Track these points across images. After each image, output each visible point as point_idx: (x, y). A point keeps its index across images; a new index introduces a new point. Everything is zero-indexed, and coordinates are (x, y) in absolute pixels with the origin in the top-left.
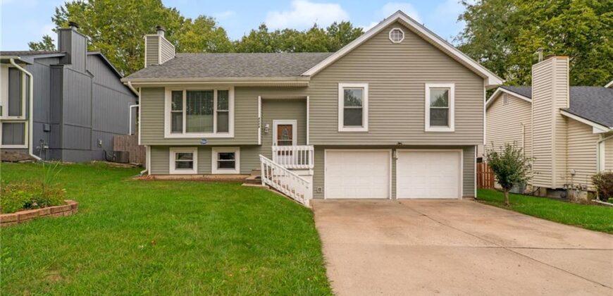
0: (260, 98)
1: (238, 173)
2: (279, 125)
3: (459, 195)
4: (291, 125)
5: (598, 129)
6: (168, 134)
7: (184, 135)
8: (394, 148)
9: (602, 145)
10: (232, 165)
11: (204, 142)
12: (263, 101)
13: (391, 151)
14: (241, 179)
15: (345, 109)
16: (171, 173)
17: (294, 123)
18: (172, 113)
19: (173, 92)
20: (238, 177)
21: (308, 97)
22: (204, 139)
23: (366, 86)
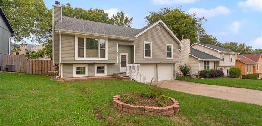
0: (118, 44)
1: (106, 75)
2: (122, 55)
3: (172, 79)
4: (126, 56)
5: (199, 59)
6: (77, 58)
7: (85, 59)
8: (157, 64)
9: (199, 63)
10: (103, 72)
11: (94, 62)
12: (119, 45)
13: (156, 65)
14: (107, 78)
15: (146, 51)
16: (74, 77)
17: (127, 54)
18: (78, 48)
19: (79, 38)
20: (106, 77)
21: (134, 46)
22: (94, 61)
23: (151, 43)
